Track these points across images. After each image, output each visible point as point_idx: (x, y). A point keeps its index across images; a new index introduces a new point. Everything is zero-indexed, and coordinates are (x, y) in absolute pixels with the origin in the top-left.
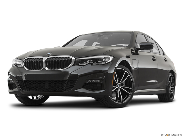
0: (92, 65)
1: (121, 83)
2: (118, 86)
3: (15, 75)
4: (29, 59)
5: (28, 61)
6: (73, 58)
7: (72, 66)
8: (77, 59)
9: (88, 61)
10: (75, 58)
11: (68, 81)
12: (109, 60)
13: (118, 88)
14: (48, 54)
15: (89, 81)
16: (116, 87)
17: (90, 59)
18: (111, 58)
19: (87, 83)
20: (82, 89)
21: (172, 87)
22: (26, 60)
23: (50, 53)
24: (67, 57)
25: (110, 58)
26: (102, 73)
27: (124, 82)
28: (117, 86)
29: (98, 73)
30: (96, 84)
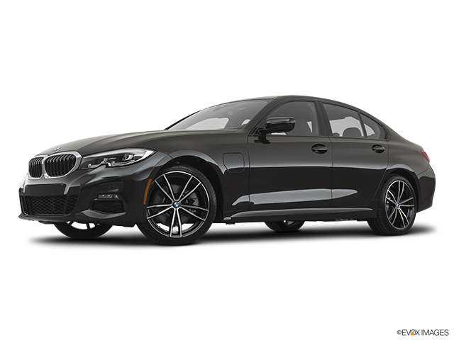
0: (107, 166)
1: (181, 199)
2: (177, 206)
6: (78, 156)
8: (84, 157)
9: (104, 159)
10: (82, 156)
13: (176, 208)
14: (55, 150)
15: (100, 197)
16: (169, 206)
17: (108, 157)
18: (148, 153)
19: (97, 201)
20: (89, 210)
23: (58, 148)
24: (70, 155)
28: (173, 205)
29: (112, 181)
30: (112, 201)
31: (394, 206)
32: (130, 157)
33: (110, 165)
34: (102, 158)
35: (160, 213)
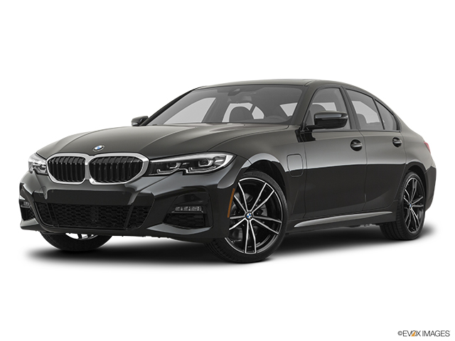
0: (184, 173)
1: (254, 209)
2: (249, 217)
3: (31, 191)
4: (58, 157)
5: (55, 163)
6: (145, 159)
7: (143, 176)
8: (152, 161)
9: (178, 165)
10: (150, 160)
11: (135, 208)
12: (223, 162)
13: (249, 219)
14: (96, 148)
15: (177, 209)
16: (242, 218)
17: (182, 162)
18: (229, 158)
19: (173, 214)
20: (163, 224)
21: (416, 204)
22: (53, 161)
23: (101, 147)
24: (132, 157)
25: (224, 158)
26: (204, 191)
27: (265, 206)
28: (246, 217)
29: (192, 191)
30: (192, 214)
31: (408, 206)
32: (210, 163)
33: (187, 172)
34: (174, 163)
35: (234, 226)
